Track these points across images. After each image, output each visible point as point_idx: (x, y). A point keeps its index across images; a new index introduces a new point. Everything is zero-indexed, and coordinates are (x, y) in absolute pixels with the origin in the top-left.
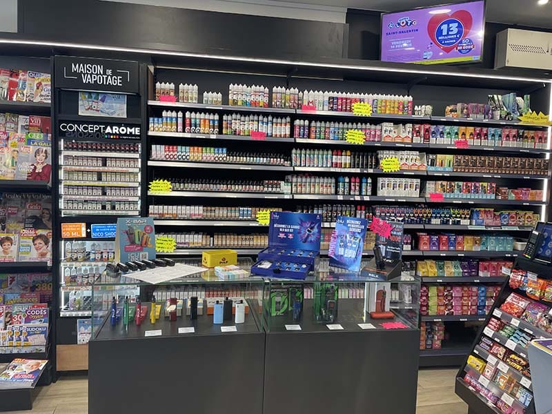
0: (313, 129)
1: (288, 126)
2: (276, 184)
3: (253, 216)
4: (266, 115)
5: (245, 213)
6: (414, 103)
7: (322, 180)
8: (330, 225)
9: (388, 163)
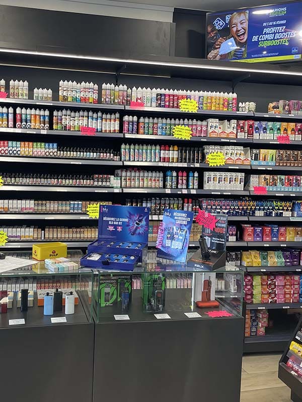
0: (141, 125)
1: (117, 122)
2: (106, 179)
3: (84, 209)
4: (95, 111)
5: (76, 206)
6: (239, 100)
7: (150, 174)
8: (159, 218)
9: (214, 157)
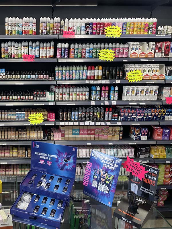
0: (72, 50)
1: (52, 49)
2: (43, 95)
3: (26, 118)
4: (34, 41)
5: (20, 115)
6: (158, 24)
7: (78, 90)
8: (84, 124)
9: (133, 75)
